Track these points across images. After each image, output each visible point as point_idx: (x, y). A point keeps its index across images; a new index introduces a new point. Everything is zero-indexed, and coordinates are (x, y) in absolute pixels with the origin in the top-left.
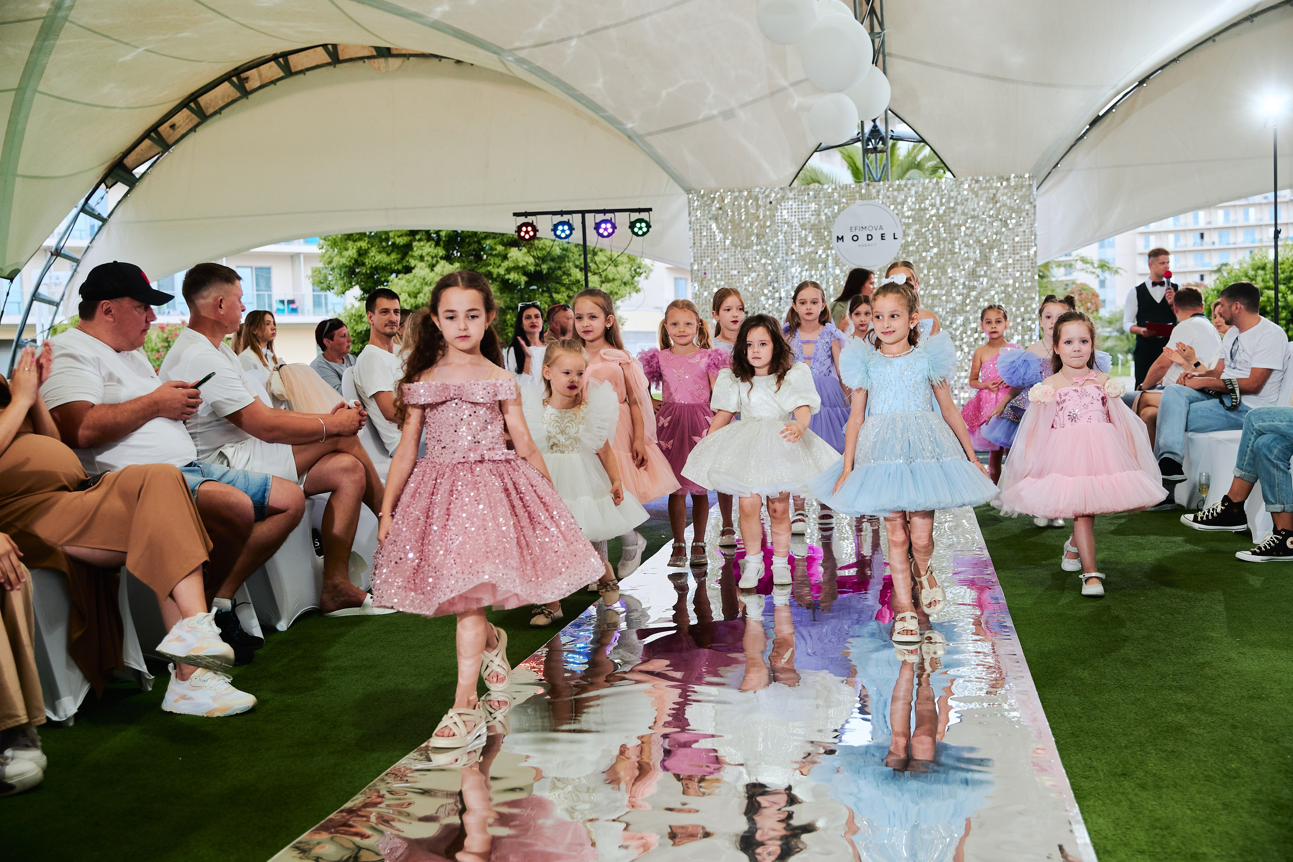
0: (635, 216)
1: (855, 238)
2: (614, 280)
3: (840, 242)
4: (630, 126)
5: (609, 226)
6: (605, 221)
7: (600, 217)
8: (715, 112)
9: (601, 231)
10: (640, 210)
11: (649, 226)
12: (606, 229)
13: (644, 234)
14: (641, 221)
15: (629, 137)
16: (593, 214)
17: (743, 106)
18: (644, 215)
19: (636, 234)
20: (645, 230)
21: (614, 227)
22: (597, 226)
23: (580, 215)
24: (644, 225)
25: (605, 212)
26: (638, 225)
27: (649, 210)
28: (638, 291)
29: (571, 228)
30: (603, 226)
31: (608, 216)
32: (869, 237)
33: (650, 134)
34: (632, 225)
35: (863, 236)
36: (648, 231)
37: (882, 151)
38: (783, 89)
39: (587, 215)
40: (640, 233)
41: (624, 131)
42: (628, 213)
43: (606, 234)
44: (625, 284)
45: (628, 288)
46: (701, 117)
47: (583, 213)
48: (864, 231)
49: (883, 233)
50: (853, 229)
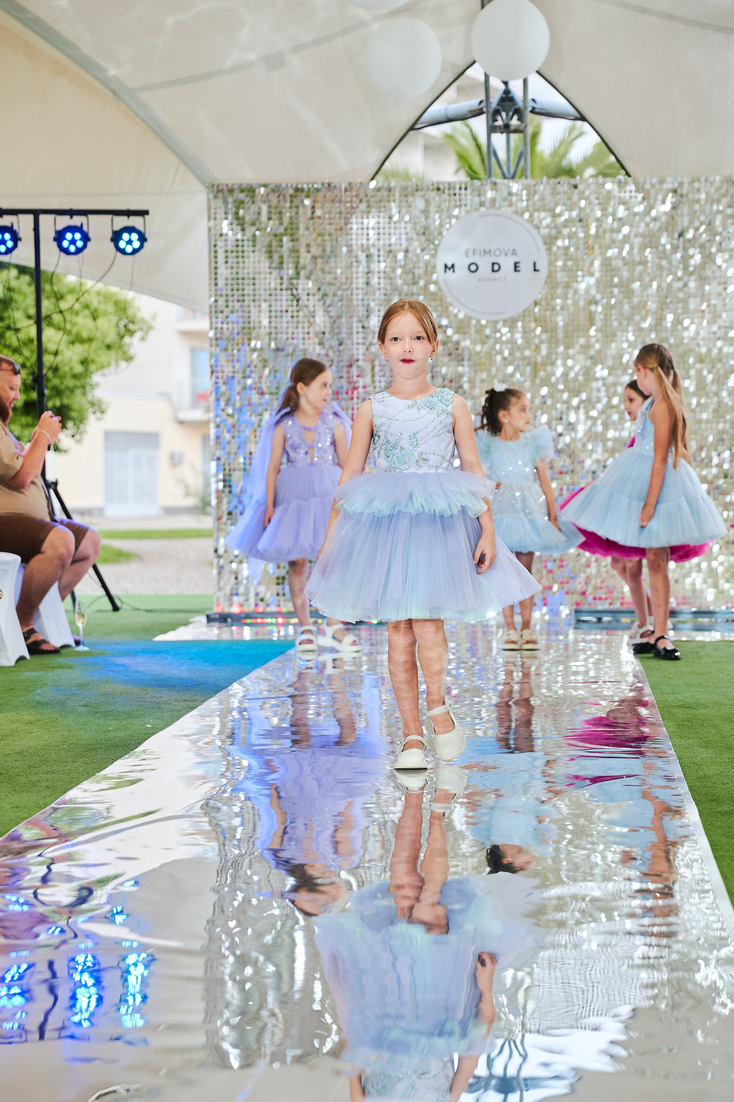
0: (121, 222)
2: (90, 340)
3: (449, 272)
4: (112, 72)
5: (78, 236)
6: (72, 229)
7: (64, 221)
8: (252, 56)
9: (65, 244)
10: (129, 213)
11: (143, 239)
12: (73, 242)
13: (135, 251)
14: (130, 230)
15: (114, 92)
16: (52, 217)
17: (298, 48)
18: (135, 221)
19: (123, 252)
20: (136, 244)
21: (86, 238)
22: (59, 236)
23: (31, 217)
24: (135, 236)
25: (71, 213)
26: (126, 236)
27: (144, 213)
28: (129, 359)
29: (16, 238)
30: (69, 236)
31: (77, 221)
32: (495, 268)
33: (148, 88)
34: (116, 237)
35: (484, 264)
36: (141, 247)
37: (516, 131)
38: (363, 24)
39: (42, 218)
40: (129, 249)
41: (104, 81)
42: (109, 217)
43: (72, 249)
44: (109, 347)
45: (112, 354)
46: (229, 64)
47: (36, 213)
48: (487, 256)
49: (517, 260)
50: (471, 253)
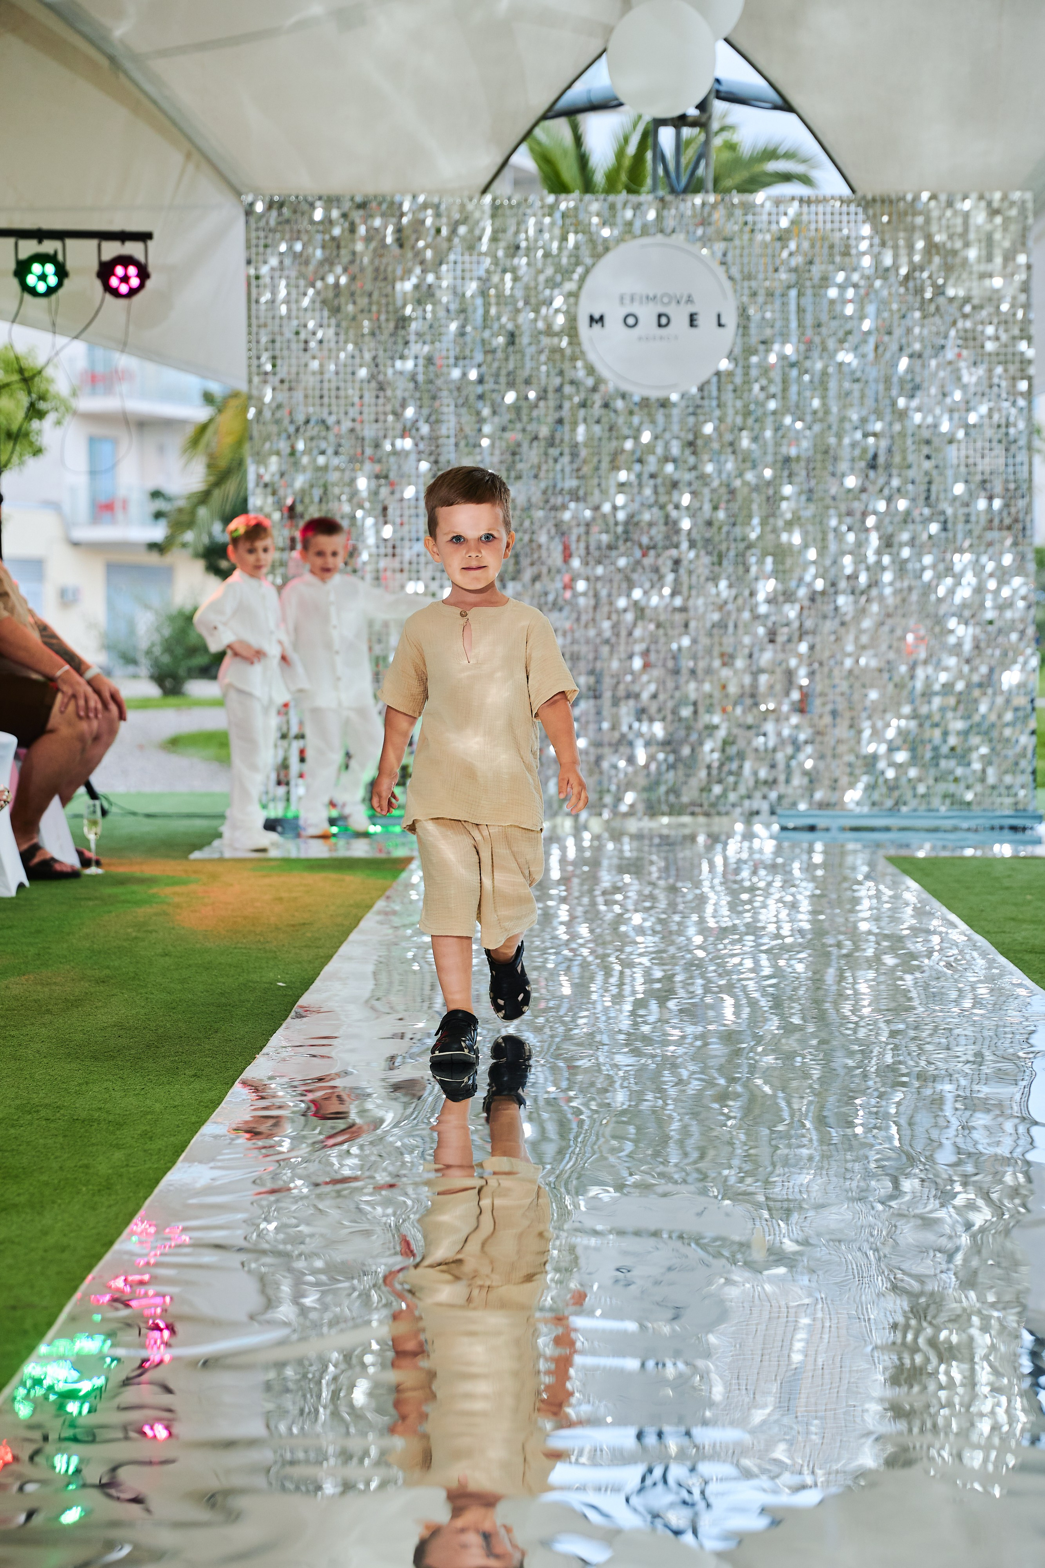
0: (111, 250)
1: (631, 321)
3: (597, 327)
4: (117, 32)
5: (50, 268)
6: (42, 259)
7: (29, 247)
8: (318, 10)
9: (31, 280)
10: (123, 236)
11: (144, 274)
12: (43, 277)
13: (133, 293)
15: (111, 60)
16: (11, 240)
18: (133, 249)
19: (115, 293)
20: (135, 282)
21: (61, 272)
22: (22, 269)
24: (132, 270)
25: (40, 235)
26: (119, 270)
27: (145, 237)
30: (36, 268)
31: (49, 246)
33: (164, 53)
34: (105, 271)
35: (647, 314)
36: (142, 286)
40: (124, 289)
42: (94, 243)
43: (41, 288)
48: (651, 304)
49: (693, 310)
50: (627, 301)
